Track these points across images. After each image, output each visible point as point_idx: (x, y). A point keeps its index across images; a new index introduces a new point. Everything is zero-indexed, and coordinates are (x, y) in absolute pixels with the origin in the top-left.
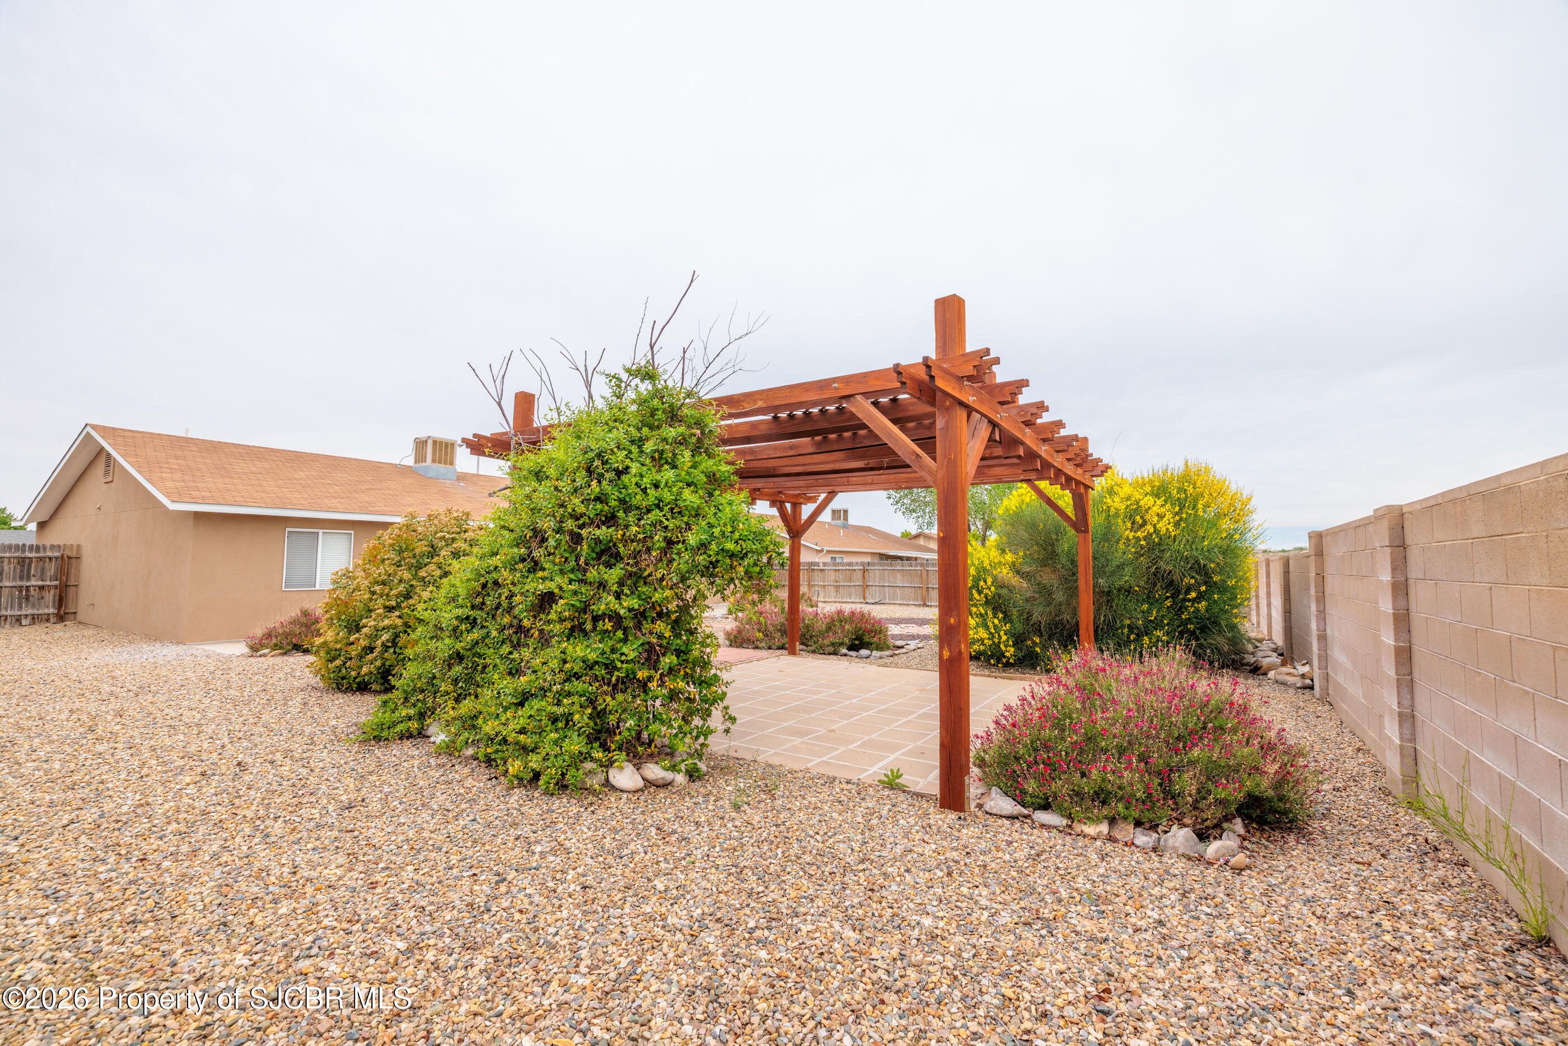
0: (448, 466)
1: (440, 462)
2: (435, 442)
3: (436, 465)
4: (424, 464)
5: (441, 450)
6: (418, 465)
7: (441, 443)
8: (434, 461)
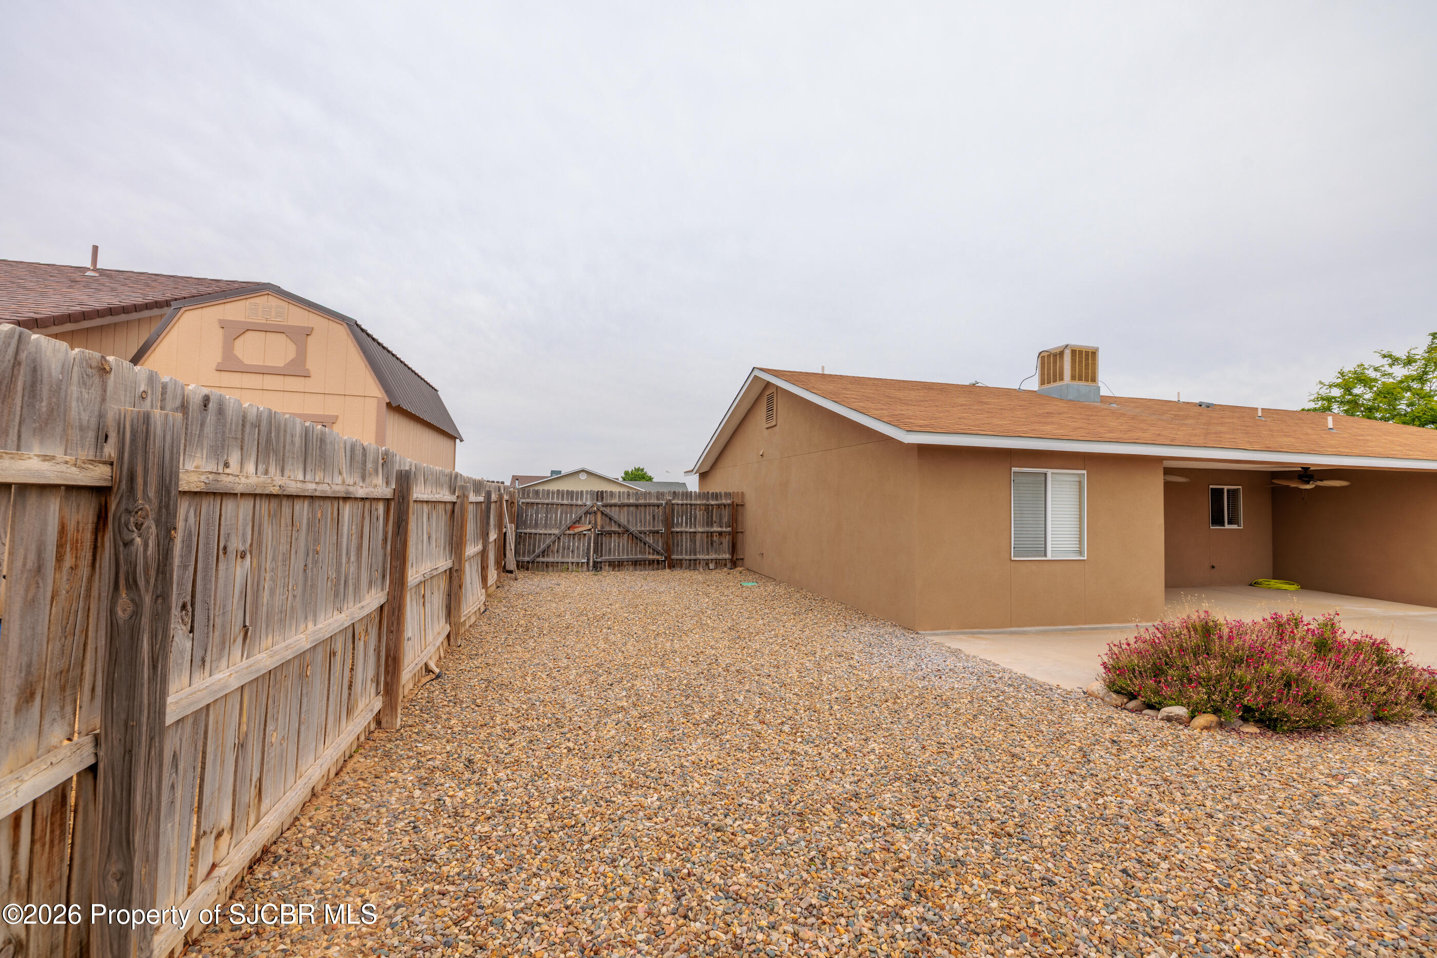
0: (1090, 383)
1: (1080, 379)
2: (1073, 352)
3: (1077, 383)
4: (1058, 384)
5: (1080, 362)
6: (1046, 386)
7: (1081, 352)
8: (1073, 378)
